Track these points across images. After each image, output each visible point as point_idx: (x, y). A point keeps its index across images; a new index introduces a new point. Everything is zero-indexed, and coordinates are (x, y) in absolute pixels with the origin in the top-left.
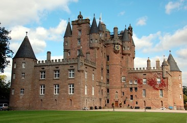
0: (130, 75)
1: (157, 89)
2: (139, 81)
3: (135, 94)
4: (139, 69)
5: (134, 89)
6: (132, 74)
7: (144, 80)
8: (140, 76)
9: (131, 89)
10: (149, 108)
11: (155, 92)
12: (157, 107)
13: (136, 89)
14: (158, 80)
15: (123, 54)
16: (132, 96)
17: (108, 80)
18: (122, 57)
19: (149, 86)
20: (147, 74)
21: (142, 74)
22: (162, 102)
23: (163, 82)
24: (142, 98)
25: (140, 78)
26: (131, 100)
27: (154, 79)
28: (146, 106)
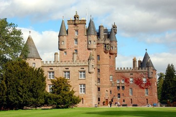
0: (117, 74)
1: (143, 88)
2: (126, 80)
3: (123, 92)
4: (126, 69)
5: (121, 88)
6: (120, 74)
7: (131, 79)
8: (127, 75)
9: (119, 87)
10: (136, 105)
11: (141, 90)
12: (143, 104)
13: (123, 87)
14: (144, 80)
15: (111, 54)
16: (119, 94)
17: (99, 79)
18: (110, 56)
19: (136, 85)
20: (134, 74)
21: (129, 74)
22: (147, 99)
23: (149, 81)
24: (129, 96)
25: (127, 77)
26: (119, 98)
27: (140, 79)
28: (133, 104)
